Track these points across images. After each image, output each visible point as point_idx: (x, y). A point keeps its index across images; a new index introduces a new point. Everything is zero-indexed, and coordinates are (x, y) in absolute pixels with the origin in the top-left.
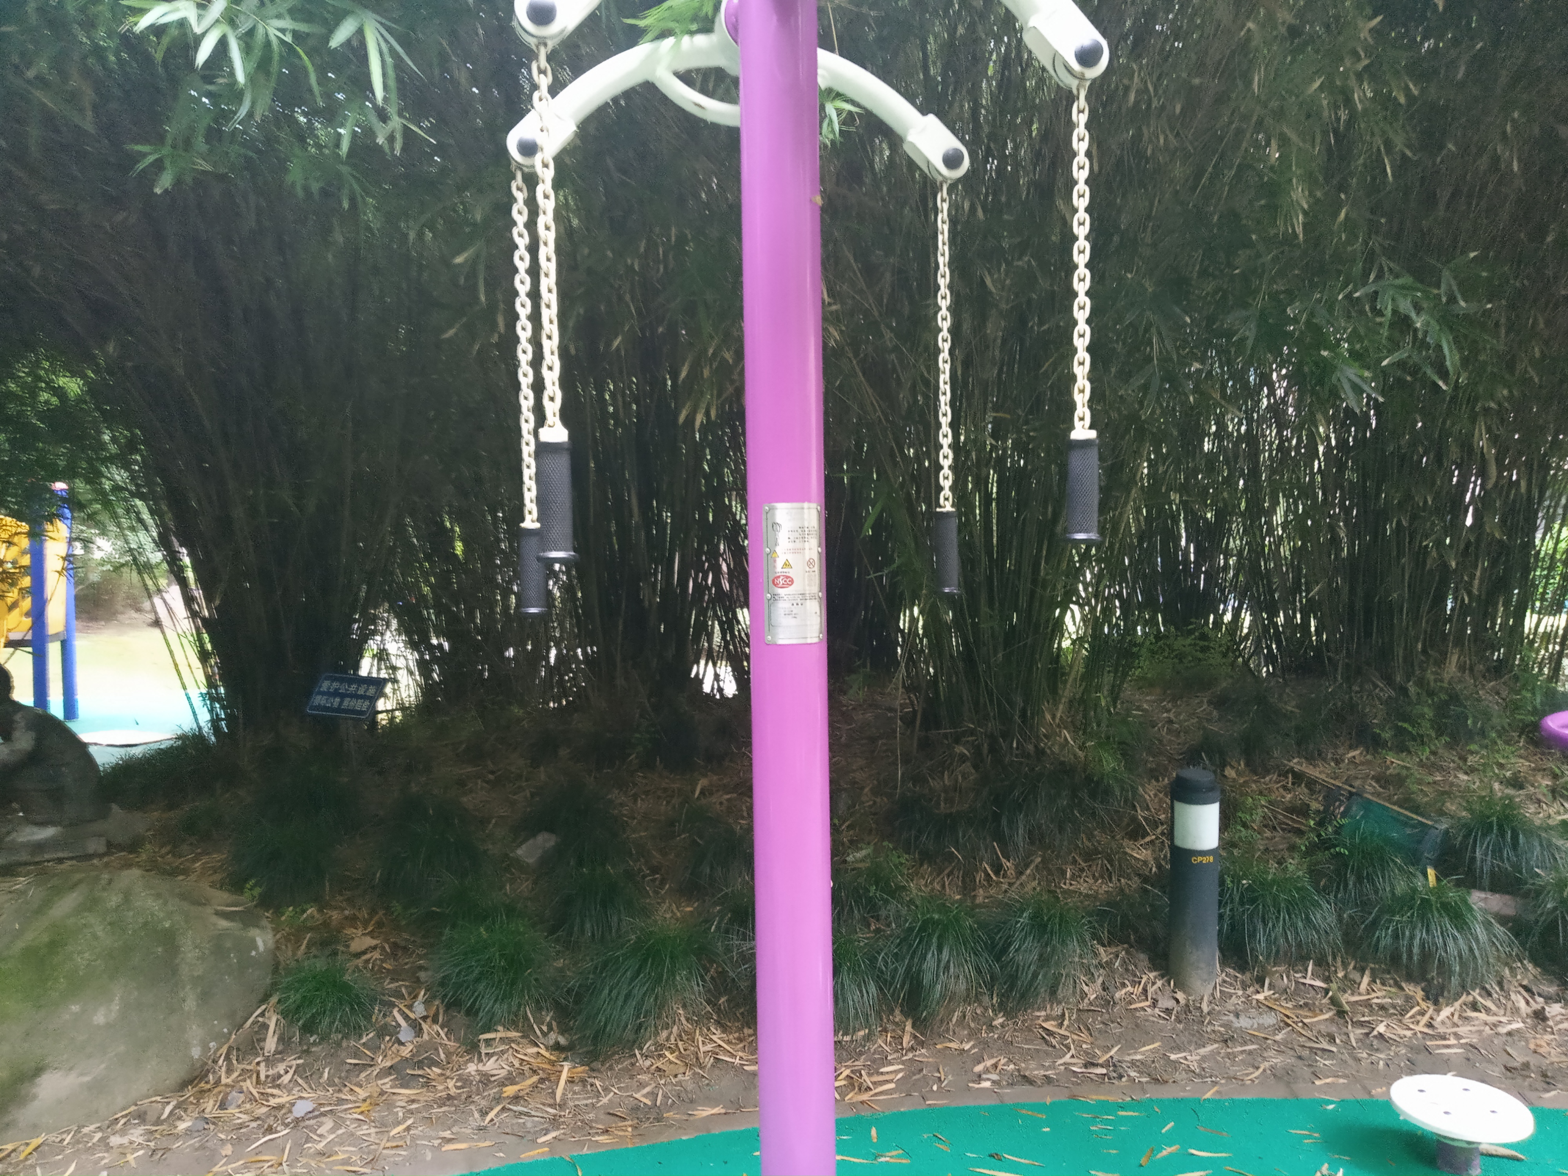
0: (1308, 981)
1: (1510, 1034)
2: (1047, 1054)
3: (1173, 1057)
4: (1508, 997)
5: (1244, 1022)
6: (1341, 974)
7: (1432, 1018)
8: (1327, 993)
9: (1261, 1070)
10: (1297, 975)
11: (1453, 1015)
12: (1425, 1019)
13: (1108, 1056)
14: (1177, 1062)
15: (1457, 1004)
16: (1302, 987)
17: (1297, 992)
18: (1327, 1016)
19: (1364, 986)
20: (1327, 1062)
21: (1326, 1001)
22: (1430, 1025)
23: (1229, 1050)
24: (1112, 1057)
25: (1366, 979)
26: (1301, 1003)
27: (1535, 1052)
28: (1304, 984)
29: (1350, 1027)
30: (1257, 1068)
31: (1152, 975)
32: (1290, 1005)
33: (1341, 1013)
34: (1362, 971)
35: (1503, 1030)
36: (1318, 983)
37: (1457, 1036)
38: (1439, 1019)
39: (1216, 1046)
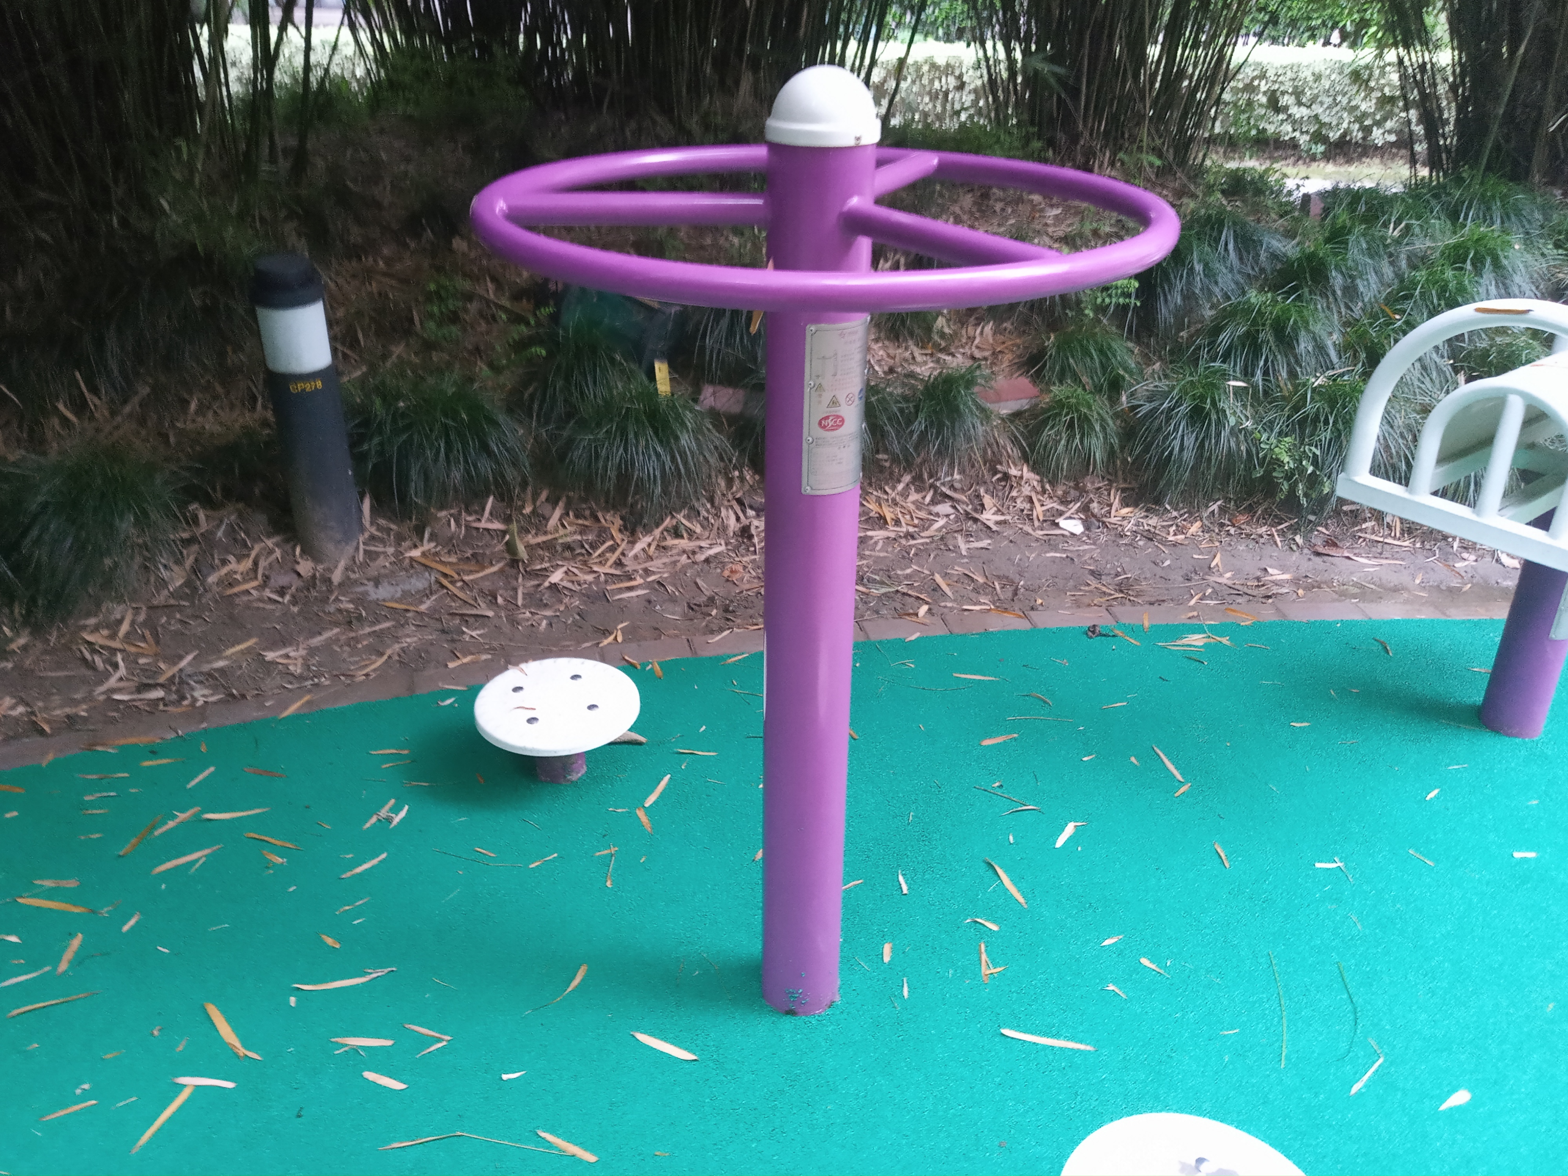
0: (483, 524)
1: (707, 561)
2: (84, 681)
3: (270, 656)
4: (717, 515)
5: (383, 592)
6: (528, 510)
7: (623, 554)
8: (504, 537)
9: (385, 657)
10: (469, 518)
11: (649, 545)
12: (613, 558)
13: (175, 669)
14: (273, 663)
15: (657, 532)
16: (474, 533)
17: (467, 540)
18: (495, 569)
19: (554, 521)
20: (474, 634)
21: (500, 547)
22: (619, 564)
23: (353, 634)
24: (181, 670)
25: (558, 513)
26: (469, 555)
27: (728, 580)
28: (477, 529)
29: (520, 580)
30: (382, 654)
31: (270, 543)
32: (453, 559)
33: (514, 562)
34: (555, 504)
35: (700, 557)
36: (497, 525)
37: (647, 572)
38: (631, 554)
39: (336, 630)
